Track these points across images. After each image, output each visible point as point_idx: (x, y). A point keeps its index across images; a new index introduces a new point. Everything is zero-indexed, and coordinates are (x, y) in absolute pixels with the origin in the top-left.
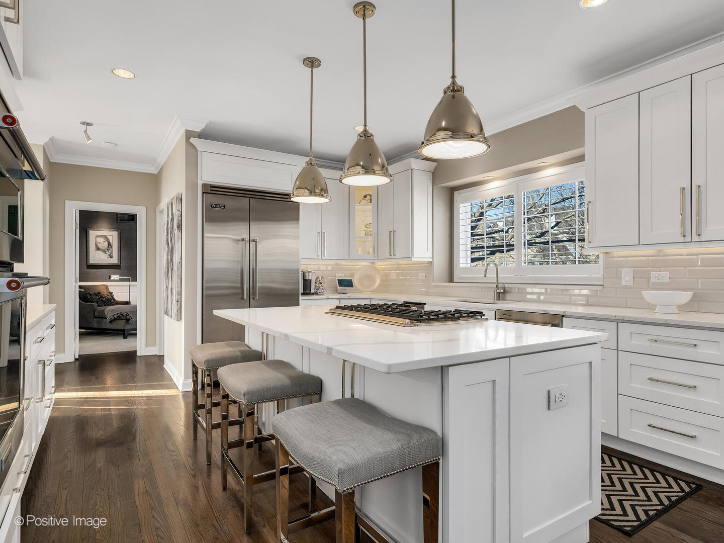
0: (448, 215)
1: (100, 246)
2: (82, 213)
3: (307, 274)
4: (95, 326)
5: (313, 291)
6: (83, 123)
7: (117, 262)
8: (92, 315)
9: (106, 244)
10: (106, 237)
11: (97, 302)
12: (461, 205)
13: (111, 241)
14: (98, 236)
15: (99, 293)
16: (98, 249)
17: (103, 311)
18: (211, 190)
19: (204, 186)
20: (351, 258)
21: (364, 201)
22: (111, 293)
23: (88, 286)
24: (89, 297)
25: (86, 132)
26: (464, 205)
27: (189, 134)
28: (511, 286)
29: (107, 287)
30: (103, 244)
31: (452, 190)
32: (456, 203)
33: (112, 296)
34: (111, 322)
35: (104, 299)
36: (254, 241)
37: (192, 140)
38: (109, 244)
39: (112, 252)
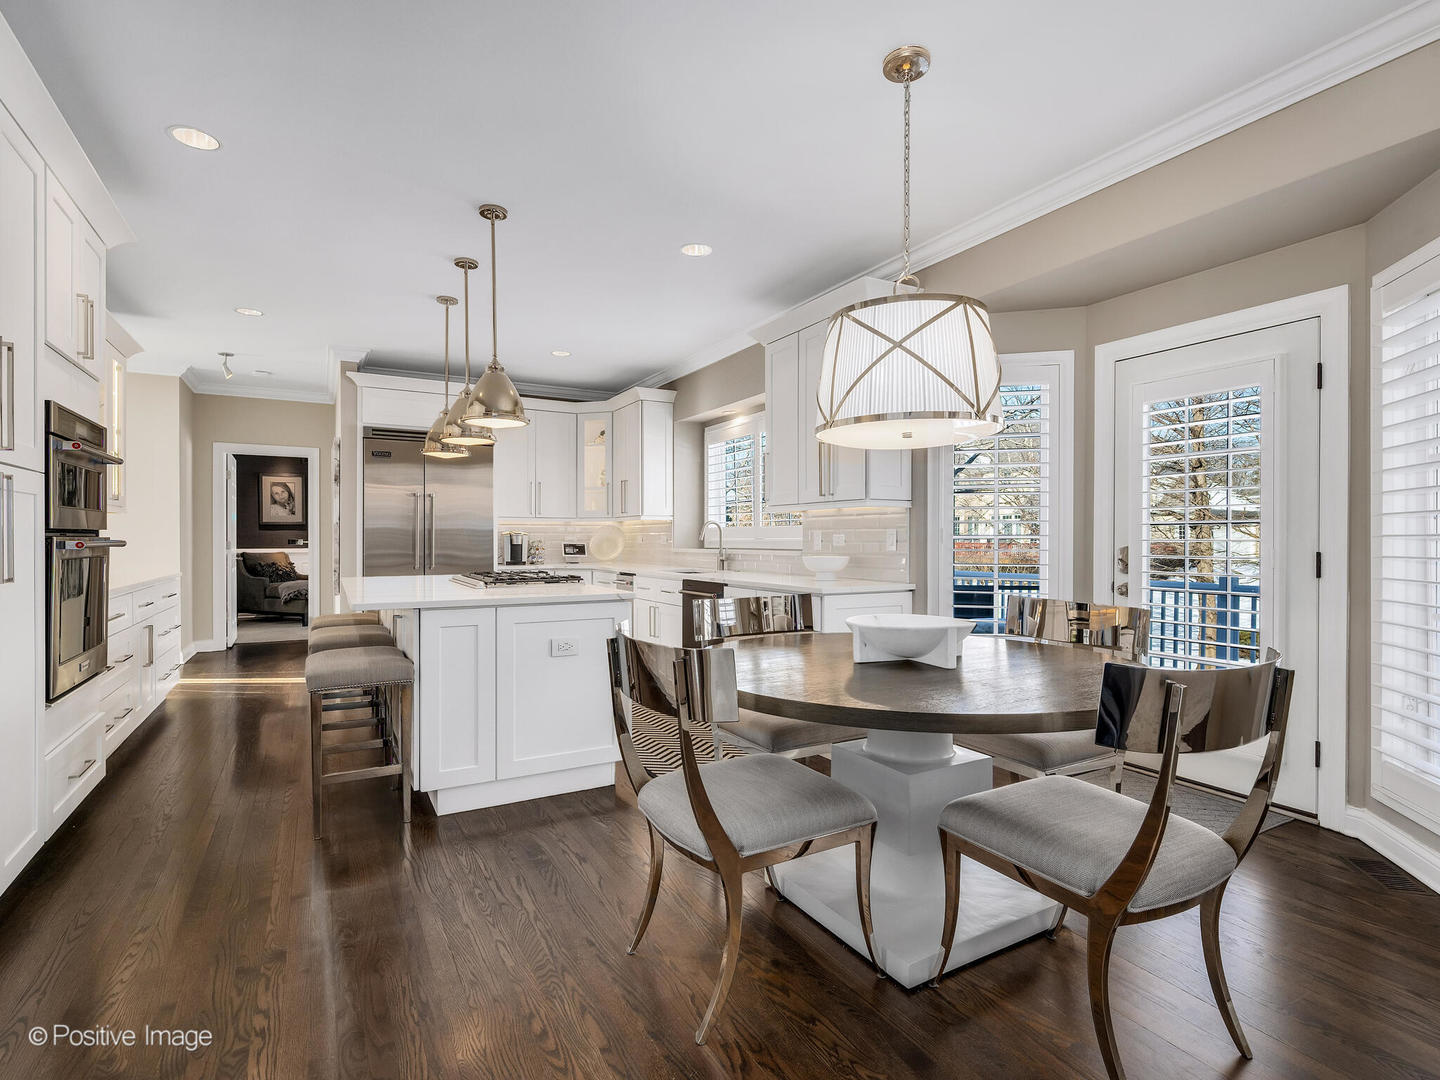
0: (698, 460)
1: (277, 497)
2: (241, 459)
3: (514, 538)
4: (266, 608)
5: (524, 559)
6: (222, 354)
7: (301, 521)
8: (262, 593)
9: (286, 495)
10: (285, 486)
11: (270, 577)
12: (710, 447)
13: (293, 491)
14: (274, 484)
15: (273, 564)
16: (274, 502)
17: (277, 588)
18: (374, 434)
19: (365, 428)
20: (579, 516)
21: (598, 440)
22: (291, 564)
23: (260, 554)
24: (259, 569)
25: (225, 364)
26: (713, 446)
27: (345, 367)
28: (734, 551)
29: (286, 556)
30: (284, 496)
31: (704, 425)
32: (706, 443)
33: (293, 568)
34: (286, 602)
35: (281, 573)
36: (430, 496)
37: (348, 374)
38: (291, 495)
39: (294, 506)
